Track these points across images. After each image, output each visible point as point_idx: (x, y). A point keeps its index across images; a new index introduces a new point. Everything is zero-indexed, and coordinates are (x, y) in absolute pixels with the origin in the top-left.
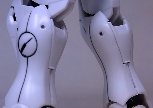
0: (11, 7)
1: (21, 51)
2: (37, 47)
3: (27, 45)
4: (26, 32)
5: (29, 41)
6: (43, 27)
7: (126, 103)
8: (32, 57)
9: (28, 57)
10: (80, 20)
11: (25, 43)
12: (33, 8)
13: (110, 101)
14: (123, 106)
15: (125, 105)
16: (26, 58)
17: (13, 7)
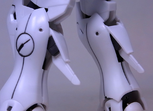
0: (13, 5)
1: (19, 50)
2: (34, 48)
3: (24, 45)
4: (25, 33)
5: (27, 42)
6: (41, 30)
7: (122, 99)
8: (28, 57)
9: (24, 56)
10: (77, 23)
11: (23, 43)
12: (34, 10)
13: (106, 97)
14: (119, 102)
15: (121, 100)
16: (23, 58)
17: (15, 6)
